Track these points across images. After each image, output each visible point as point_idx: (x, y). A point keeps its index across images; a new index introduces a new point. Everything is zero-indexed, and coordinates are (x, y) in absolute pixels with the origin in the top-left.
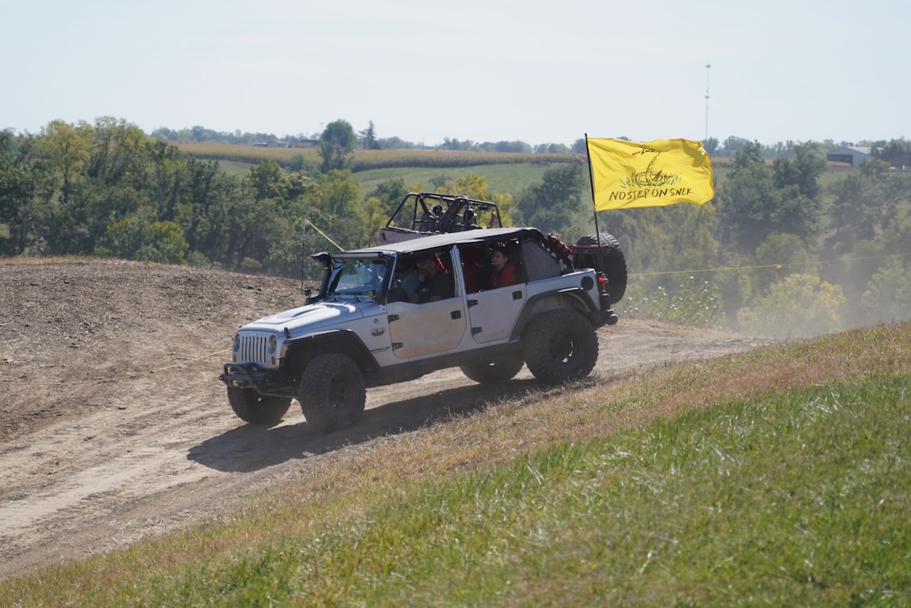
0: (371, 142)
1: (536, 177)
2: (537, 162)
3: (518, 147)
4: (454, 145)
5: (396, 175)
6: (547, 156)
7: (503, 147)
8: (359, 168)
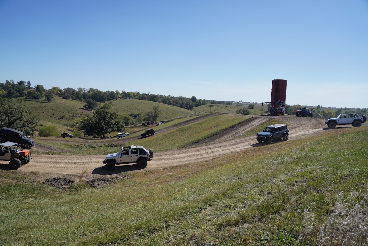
0: (321, 107)
1: (337, 111)
2: (337, 109)
3: (335, 108)
4: (329, 108)
5: (324, 110)
6: (338, 109)
7: (334, 108)
8: (320, 109)
